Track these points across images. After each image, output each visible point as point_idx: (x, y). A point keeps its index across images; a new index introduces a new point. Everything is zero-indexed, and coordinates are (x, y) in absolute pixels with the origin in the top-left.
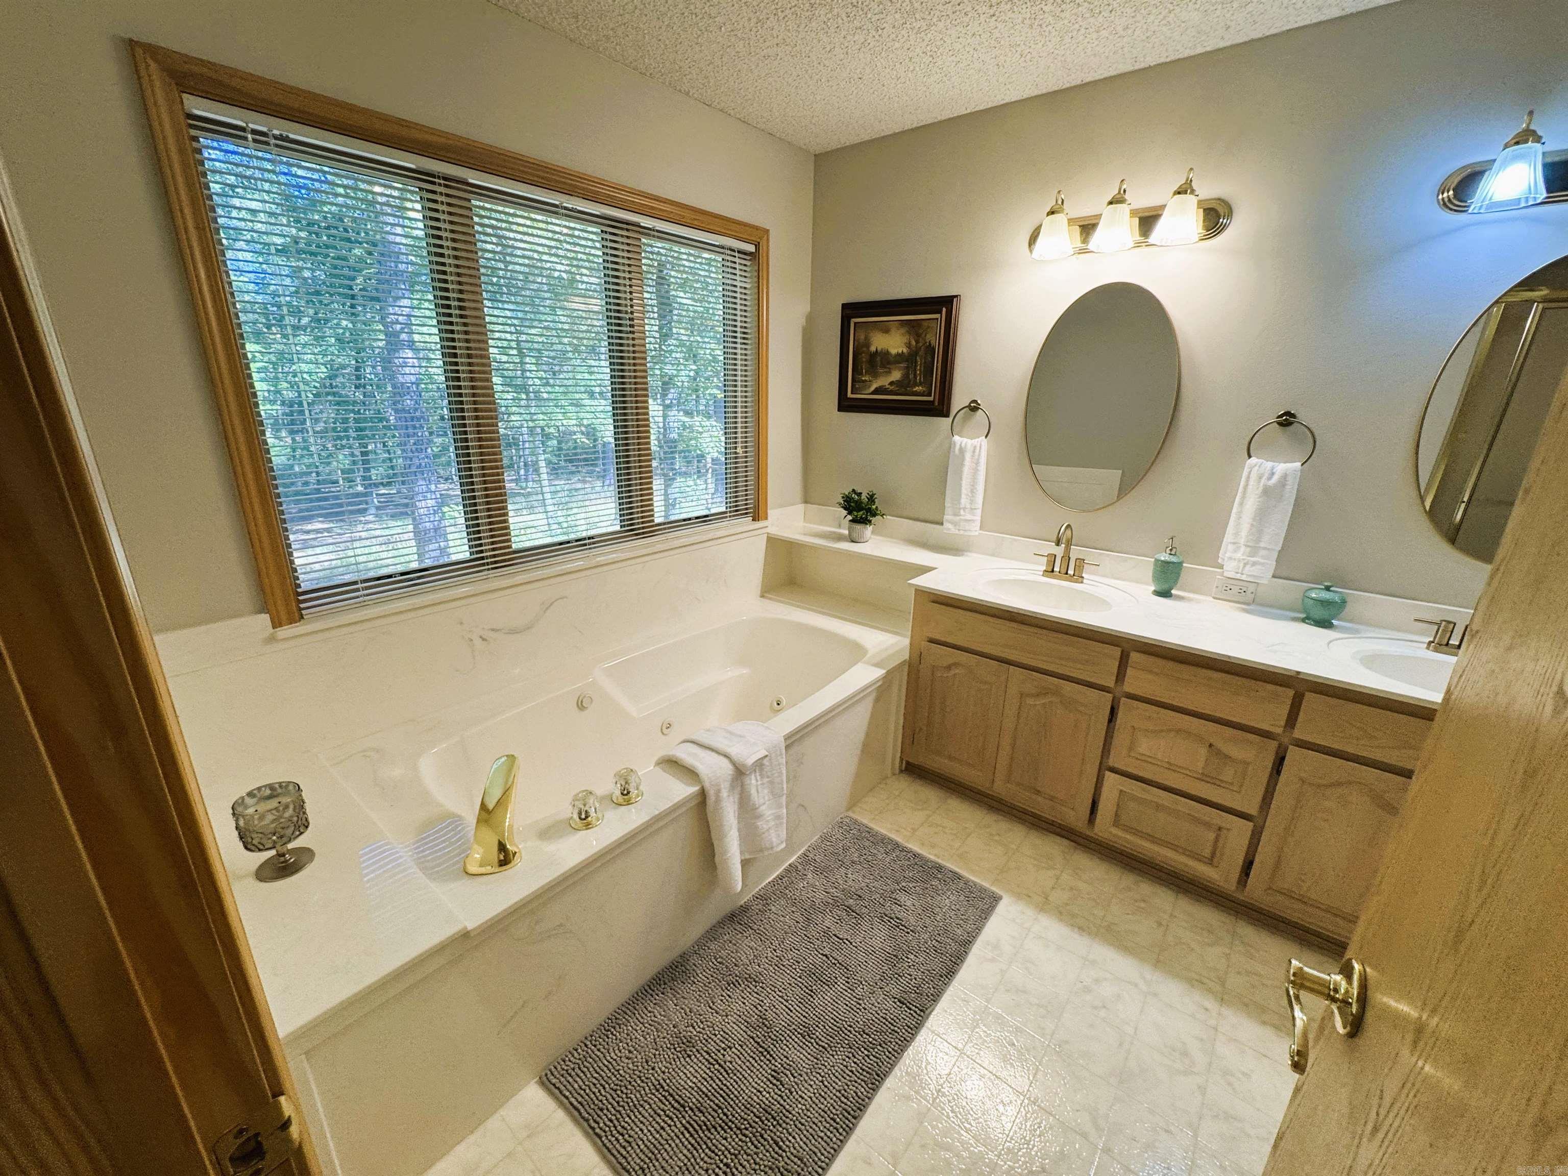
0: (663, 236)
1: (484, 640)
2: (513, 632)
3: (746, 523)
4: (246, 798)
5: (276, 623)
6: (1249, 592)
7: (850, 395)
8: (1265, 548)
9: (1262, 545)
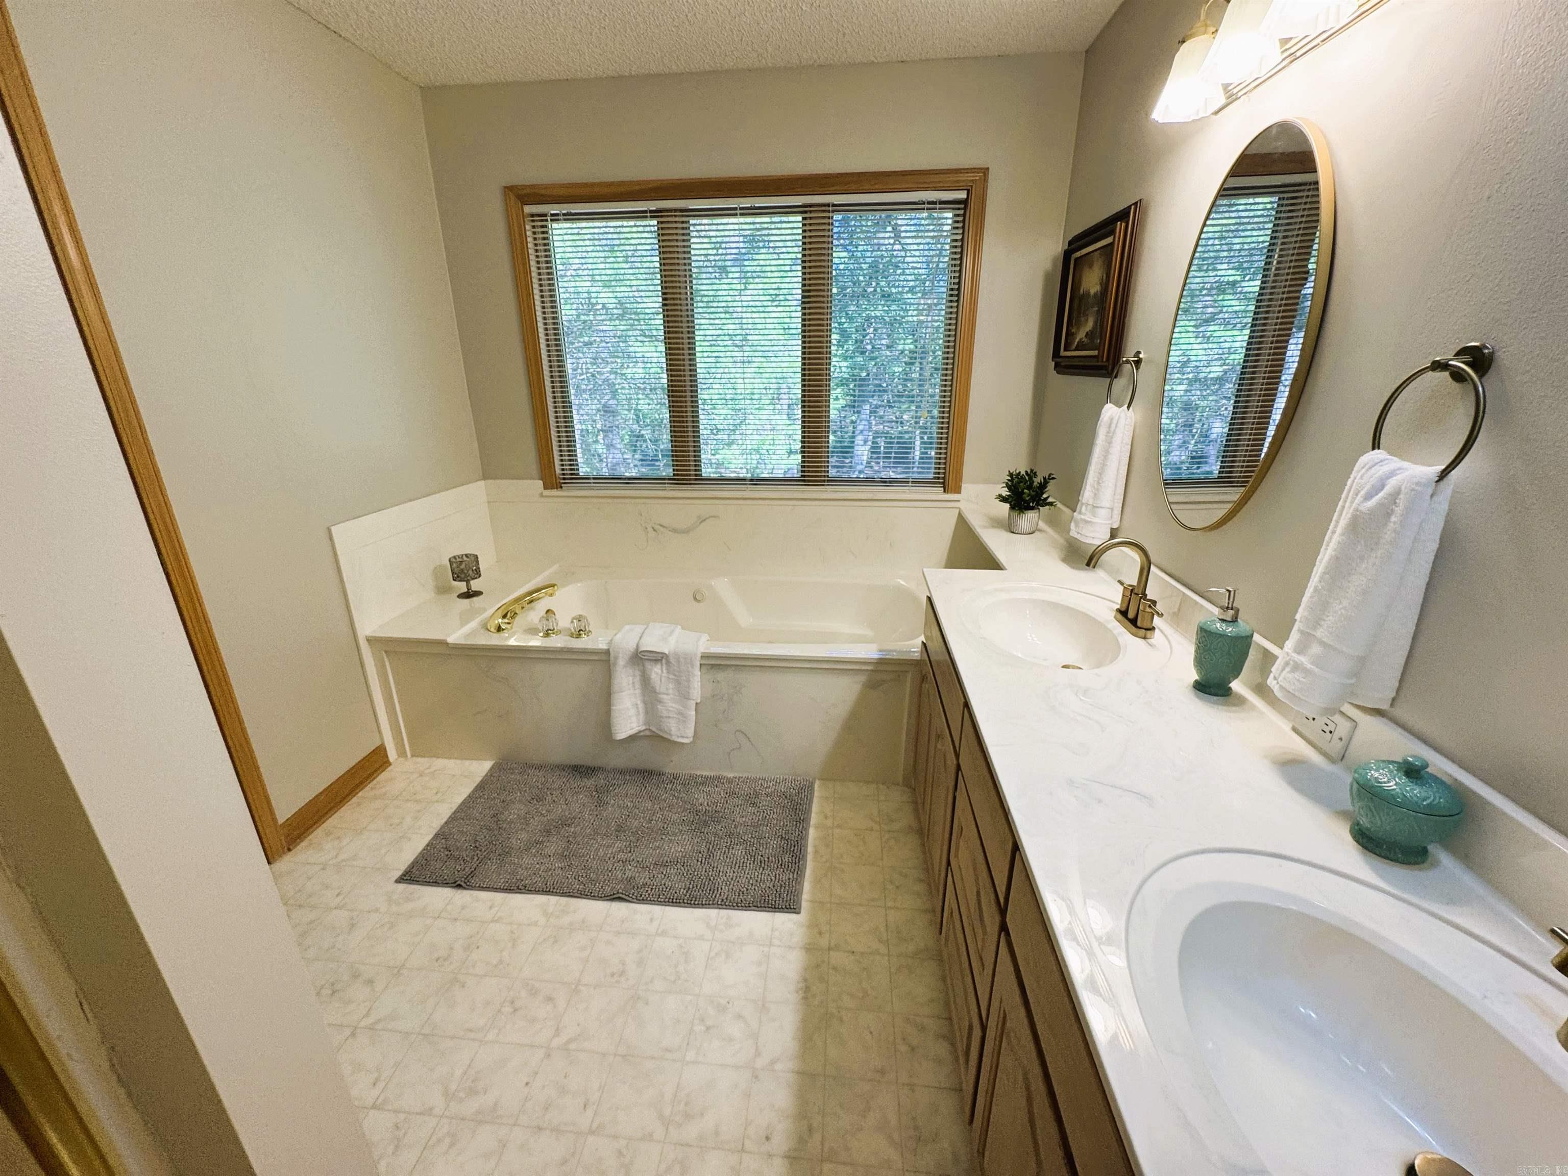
0: (838, 208)
1: (654, 530)
2: (675, 531)
3: (937, 493)
4: (464, 556)
5: (546, 488)
6: (1336, 735)
7: (1063, 353)
8: (1322, 643)
9: (1319, 633)
